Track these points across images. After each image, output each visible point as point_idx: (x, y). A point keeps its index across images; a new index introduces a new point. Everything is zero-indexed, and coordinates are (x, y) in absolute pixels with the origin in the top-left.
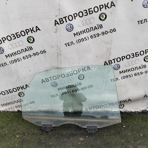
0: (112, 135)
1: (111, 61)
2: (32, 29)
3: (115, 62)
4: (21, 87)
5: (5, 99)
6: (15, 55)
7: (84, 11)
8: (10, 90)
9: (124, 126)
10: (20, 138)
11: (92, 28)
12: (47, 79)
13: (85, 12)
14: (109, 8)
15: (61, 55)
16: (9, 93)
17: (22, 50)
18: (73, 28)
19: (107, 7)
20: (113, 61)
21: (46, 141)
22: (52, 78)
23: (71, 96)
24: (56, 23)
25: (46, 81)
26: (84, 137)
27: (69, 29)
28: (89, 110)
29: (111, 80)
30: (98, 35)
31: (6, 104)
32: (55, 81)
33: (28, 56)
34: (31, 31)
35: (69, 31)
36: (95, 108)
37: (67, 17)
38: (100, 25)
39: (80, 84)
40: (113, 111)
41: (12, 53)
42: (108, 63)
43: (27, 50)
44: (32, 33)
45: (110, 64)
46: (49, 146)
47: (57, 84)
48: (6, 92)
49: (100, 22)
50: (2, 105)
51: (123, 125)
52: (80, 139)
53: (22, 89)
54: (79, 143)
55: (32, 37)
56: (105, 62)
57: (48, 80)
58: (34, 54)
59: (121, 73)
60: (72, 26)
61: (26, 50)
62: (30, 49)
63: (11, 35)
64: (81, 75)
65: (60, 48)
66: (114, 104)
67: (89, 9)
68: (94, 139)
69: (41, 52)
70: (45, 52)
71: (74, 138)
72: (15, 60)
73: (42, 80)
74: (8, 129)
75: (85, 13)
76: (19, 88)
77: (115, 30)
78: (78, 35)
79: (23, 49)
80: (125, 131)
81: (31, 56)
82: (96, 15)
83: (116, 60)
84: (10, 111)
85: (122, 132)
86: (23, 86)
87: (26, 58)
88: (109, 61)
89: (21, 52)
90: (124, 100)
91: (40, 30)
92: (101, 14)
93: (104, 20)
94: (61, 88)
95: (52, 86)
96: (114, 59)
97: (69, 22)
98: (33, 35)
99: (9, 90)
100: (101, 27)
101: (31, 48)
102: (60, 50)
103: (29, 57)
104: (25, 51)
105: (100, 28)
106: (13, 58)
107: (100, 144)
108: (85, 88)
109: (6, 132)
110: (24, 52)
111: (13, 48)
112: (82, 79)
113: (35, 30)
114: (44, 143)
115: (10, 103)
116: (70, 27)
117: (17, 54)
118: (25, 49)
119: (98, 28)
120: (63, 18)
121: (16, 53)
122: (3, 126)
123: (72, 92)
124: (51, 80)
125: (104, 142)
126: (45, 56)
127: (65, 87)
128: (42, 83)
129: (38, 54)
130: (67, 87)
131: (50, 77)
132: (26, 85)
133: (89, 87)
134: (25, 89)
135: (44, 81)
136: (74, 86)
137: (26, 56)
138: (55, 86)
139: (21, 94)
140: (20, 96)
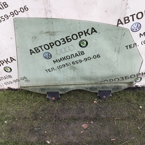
0: (125, 120)
1: (128, 17)
3: (133, 20)
4: (4, 60)
9: (141, 107)
10: (8, 124)
12: (36, 49)
15: (50, 12)
20: (131, 18)
21: (40, 129)
22: (43, 48)
23: (71, 69)
25: (35, 52)
26: (89, 122)
29: (127, 46)
32: (48, 51)
33: (4, 17)
39: (81, 53)
42: (123, 22)
43: (1, 8)
45: (125, 23)
46: (43, 135)
47: (51, 56)
51: (139, 106)
52: (83, 126)
53: (7, 63)
54: (82, 132)
56: (119, 20)
57: (38, 51)
58: (12, 13)
59: (142, 35)
62: (4, 5)
66: (129, 78)
68: (101, 126)
69: (21, 9)
70: (27, 9)
71: (76, 125)
73: (31, 50)
80: (141, 113)
81: (8, 16)
83: (135, 17)
85: (138, 115)
86: (7, 59)
87: (2, 20)
88: (124, 18)
90: (142, 73)
94: (56, 60)
95: (46, 58)
96: (132, 16)
101: (6, 4)
102: (48, 3)
107: (108, 133)
108: (89, 58)
112: (85, 47)
114: (38, 131)
123: (72, 64)
124: (43, 51)
125: (114, 130)
126: (28, 16)
127: (63, 58)
128: (31, 54)
129: (17, 13)
130: (64, 58)
131: (41, 47)
132: (11, 58)
133: (95, 57)
134: (10, 62)
135: (34, 52)
136: (75, 56)
137: (1, 17)
138: (48, 57)
139: (8, 69)
140: (7, 72)
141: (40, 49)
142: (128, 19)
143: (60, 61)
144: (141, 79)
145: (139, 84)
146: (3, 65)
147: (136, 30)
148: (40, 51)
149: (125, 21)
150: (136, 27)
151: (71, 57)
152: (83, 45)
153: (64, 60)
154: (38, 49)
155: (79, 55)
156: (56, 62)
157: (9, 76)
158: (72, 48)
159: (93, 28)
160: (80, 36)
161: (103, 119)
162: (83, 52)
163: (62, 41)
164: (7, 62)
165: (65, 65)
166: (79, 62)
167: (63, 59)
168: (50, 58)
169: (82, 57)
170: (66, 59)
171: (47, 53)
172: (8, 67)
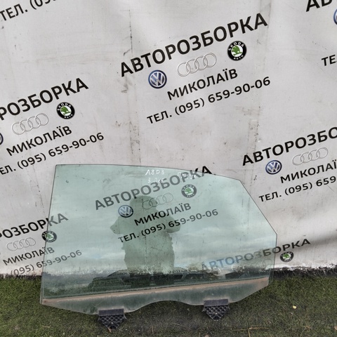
0: (266, 330)
1: (260, 153)
2: (67, 87)
3: (268, 157)
4: (47, 219)
5: (11, 247)
6: (30, 148)
7: (191, 38)
8: (23, 228)
9: (295, 307)
11: (212, 77)
12: (108, 200)
13: (194, 40)
14: (251, 29)
15: (138, 142)
16: (20, 233)
17: (47, 136)
18: (165, 79)
19: (246, 28)
20: (264, 154)
22: (119, 197)
24: (125, 69)
25: (105, 204)
26: (201, 336)
27: (157, 83)
29: (261, 197)
30: (227, 94)
31: (15, 259)
32: (127, 203)
33: (61, 148)
34: (66, 90)
35: (157, 86)
36: (224, 262)
37: (149, 54)
38: (230, 71)
39: (186, 207)
40: (266, 269)
41: (23, 144)
42: (253, 159)
43: (58, 135)
44: (68, 94)
45: (256, 161)
47: (132, 211)
48: (13, 231)
49: (232, 65)
50: (4, 261)
51: (292, 305)
55: (69, 104)
56: (246, 156)
57: (110, 203)
58: (75, 143)
59: (286, 180)
60: (162, 75)
61: (55, 135)
62: (65, 131)
63: (19, 101)
65: (135, 127)
66: (270, 253)
67: (203, 35)
69: (92, 138)
70: (101, 138)
72: (31, 160)
73: (97, 202)
74: (20, 322)
75: (194, 43)
76: (42, 223)
77: (269, 81)
78: (178, 96)
79: (48, 134)
80: (296, 319)
81: (67, 147)
82: (221, 48)
83: (270, 152)
84: (24, 274)
85: (289, 322)
86: (52, 218)
87: (57, 153)
88: (254, 154)
89: (44, 140)
90: (293, 243)
91: (87, 88)
92: (233, 44)
93: (239, 59)
94: (141, 219)
95: (122, 215)
96: (267, 150)
97: (155, 66)
98: (72, 99)
99: (20, 227)
100: (234, 76)
101: (68, 130)
102: (137, 131)
103: (63, 150)
104: (52, 137)
105: (232, 78)
106: (25, 154)
108: (199, 216)
109: (16, 328)
110: (51, 139)
111: (26, 131)
112: (191, 196)
113: (74, 86)
115: (24, 256)
116: (160, 79)
117: (35, 144)
118: (54, 132)
119: (225, 78)
120: (142, 57)
121: (31, 143)
122: (9, 313)
123: (168, 227)
124: (119, 202)
126: (101, 147)
128: (97, 209)
129: (83, 143)
130: (155, 216)
131: (116, 196)
132: (59, 215)
133: (209, 214)
134: (56, 223)
135: (102, 205)
136: (174, 212)
137: (56, 149)
138: (127, 215)
139: (49, 236)
140: (47, 241)
141: (114, 199)
142: (260, 156)
143: (147, 221)
144: (292, 255)
145: (290, 264)
146: (42, 228)
147: (274, 171)
148: (113, 203)
149: (255, 157)
150: (273, 166)
151: (167, 214)
152: (189, 193)
154: (110, 200)
155: (181, 210)
157: (50, 249)
158: (169, 198)
159: (204, 167)
160: (183, 179)
161: (226, 329)
162: (188, 204)
163: (154, 187)
164: (52, 223)
166: (181, 223)
167: (153, 217)
168: (130, 215)
169: (186, 214)
171: (126, 207)
172: (51, 232)
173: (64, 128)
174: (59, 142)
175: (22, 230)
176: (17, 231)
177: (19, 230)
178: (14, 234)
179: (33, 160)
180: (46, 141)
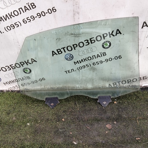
0: (146, 119)
4: (25, 61)
5: (7, 76)
6: (11, 18)
8: (12, 66)
10: (31, 126)
12: (59, 50)
15: (78, 13)
16: (10, 69)
17: (21, 10)
21: (64, 130)
22: (65, 49)
23: (90, 70)
26: (112, 123)
28: (113, 86)
31: (10, 82)
32: (70, 52)
33: (30, 18)
36: (121, 83)
39: (103, 54)
40: (143, 86)
41: (6, 15)
43: (28, 9)
46: (69, 136)
47: (73, 57)
48: (7, 68)
50: (4, 83)
52: (107, 126)
53: (27, 65)
54: (107, 132)
56: (144, 22)
57: (60, 52)
58: (39, 15)
61: (26, 9)
62: (32, 6)
64: (107, 41)
65: (77, 2)
66: (146, 78)
68: (124, 126)
69: (49, 10)
70: (54, 10)
71: (99, 125)
72: (12, 26)
73: (53, 52)
74: (15, 115)
76: (22, 63)
79: (21, 8)
81: (34, 17)
84: (15, 90)
86: (28, 61)
87: (28, 21)
94: (78, 61)
95: (67, 59)
99: (10, 66)
101: (34, 5)
102: (78, 5)
103: (32, 20)
104: (24, 10)
106: (9, 22)
107: (132, 132)
108: (110, 59)
109: (14, 119)
110: (24, 12)
111: (7, 6)
112: (107, 48)
114: (63, 133)
115: (14, 81)
117: (14, 15)
118: (25, 7)
121: (11, 15)
122: (9, 110)
124: (65, 52)
125: (137, 130)
126: (55, 17)
127: (84, 59)
128: (53, 56)
129: (44, 15)
130: (86, 59)
131: (63, 48)
132: (32, 59)
133: (116, 58)
134: (31, 64)
135: (56, 54)
136: (96, 57)
137: (27, 18)
138: (70, 59)
139: (27, 70)
140: (26, 73)
141: (62, 50)
143: (81, 63)
146: (23, 66)
148: (62, 52)
151: (92, 58)
152: (106, 46)
153: (85, 61)
154: (60, 51)
155: (101, 56)
156: (77, 63)
157: (28, 77)
158: (94, 49)
159: (118, 30)
160: (104, 37)
162: (105, 53)
163: (86, 43)
164: (28, 63)
165: (86, 66)
166: (100, 63)
168: (71, 59)
169: (103, 58)
170: (87, 60)
171: (69, 55)
172: (28, 68)
173: (31, 4)
174: (28, 14)
175: (12, 67)
176: (9, 68)
177: (10, 67)
178: (7, 69)
179: (14, 26)
180: (21, 14)
